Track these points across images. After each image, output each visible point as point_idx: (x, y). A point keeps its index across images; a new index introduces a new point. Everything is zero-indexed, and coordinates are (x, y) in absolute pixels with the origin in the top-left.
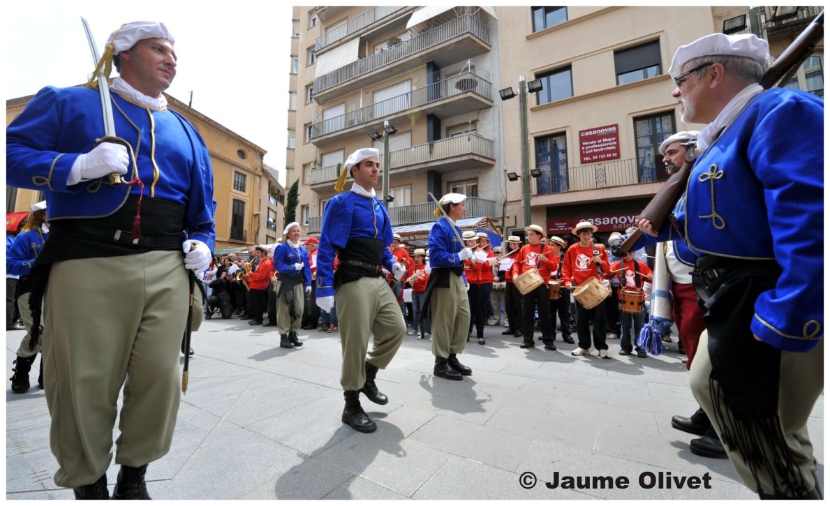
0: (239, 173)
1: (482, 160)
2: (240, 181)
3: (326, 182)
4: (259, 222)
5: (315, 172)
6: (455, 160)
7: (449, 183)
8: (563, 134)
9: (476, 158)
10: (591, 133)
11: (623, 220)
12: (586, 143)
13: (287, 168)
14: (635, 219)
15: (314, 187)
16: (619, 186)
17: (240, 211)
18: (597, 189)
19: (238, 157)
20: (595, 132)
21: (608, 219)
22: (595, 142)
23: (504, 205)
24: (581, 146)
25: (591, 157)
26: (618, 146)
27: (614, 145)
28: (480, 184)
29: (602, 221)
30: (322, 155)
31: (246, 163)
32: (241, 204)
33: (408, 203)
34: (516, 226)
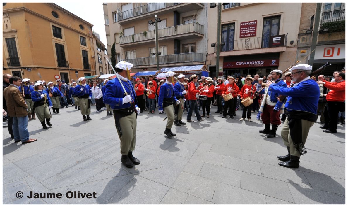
0: (82, 37)
1: (199, 35)
2: (83, 41)
3: (128, 43)
4: (95, 60)
5: (122, 38)
6: (187, 35)
7: (183, 45)
8: (234, 24)
9: (196, 34)
10: (245, 24)
11: (253, 63)
12: (243, 29)
13: (106, 35)
14: (258, 62)
15: (122, 45)
16: (254, 49)
17: (86, 56)
18: (245, 50)
19: (80, 29)
20: (247, 24)
21: (247, 62)
22: (247, 28)
23: (207, 55)
24: (241, 30)
25: (244, 35)
26: (255, 31)
27: (254, 30)
28: (197, 45)
29: (245, 63)
30: (123, 29)
31: (84, 32)
32: (85, 52)
33: (166, 54)
34: (211, 65)
